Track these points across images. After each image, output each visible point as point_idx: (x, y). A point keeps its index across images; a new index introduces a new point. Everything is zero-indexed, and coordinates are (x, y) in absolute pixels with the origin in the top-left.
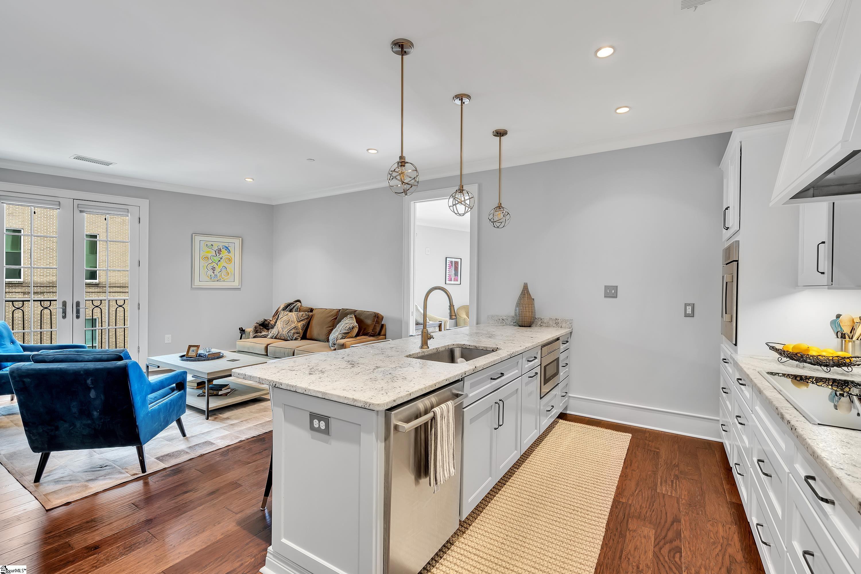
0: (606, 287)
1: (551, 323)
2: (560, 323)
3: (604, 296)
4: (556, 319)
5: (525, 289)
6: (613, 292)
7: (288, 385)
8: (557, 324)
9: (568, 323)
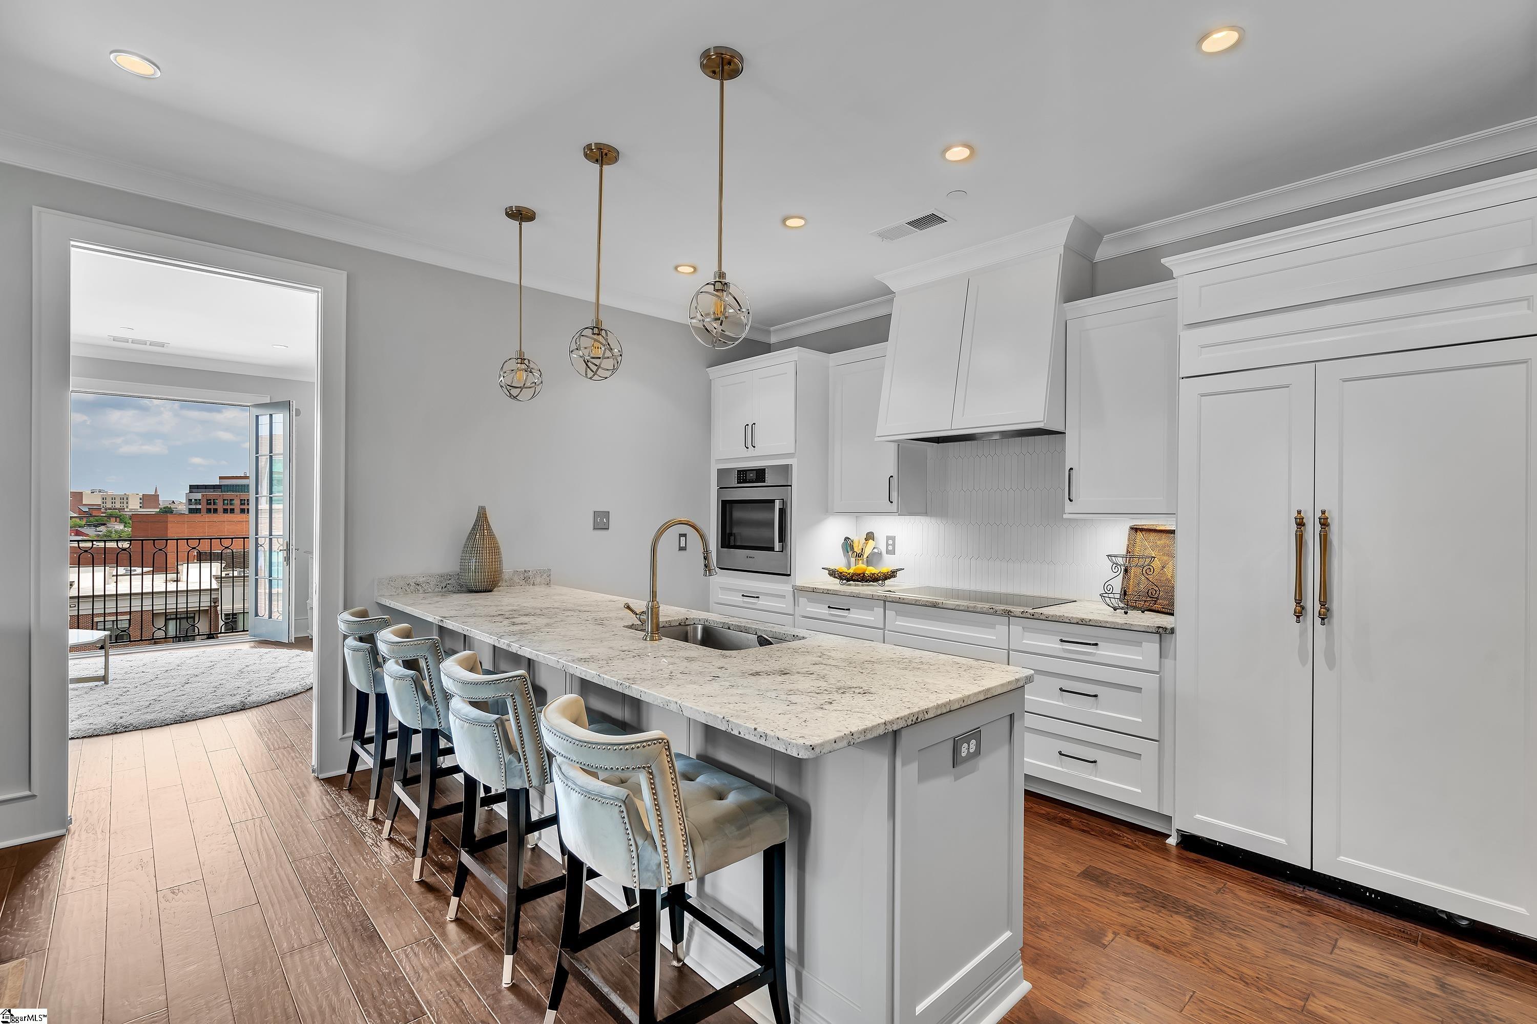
0: (596, 513)
1: (516, 579)
2: (532, 578)
3: (592, 527)
4: (525, 571)
5: (482, 518)
6: (605, 519)
7: (938, 707)
8: (526, 579)
9: (545, 575)
